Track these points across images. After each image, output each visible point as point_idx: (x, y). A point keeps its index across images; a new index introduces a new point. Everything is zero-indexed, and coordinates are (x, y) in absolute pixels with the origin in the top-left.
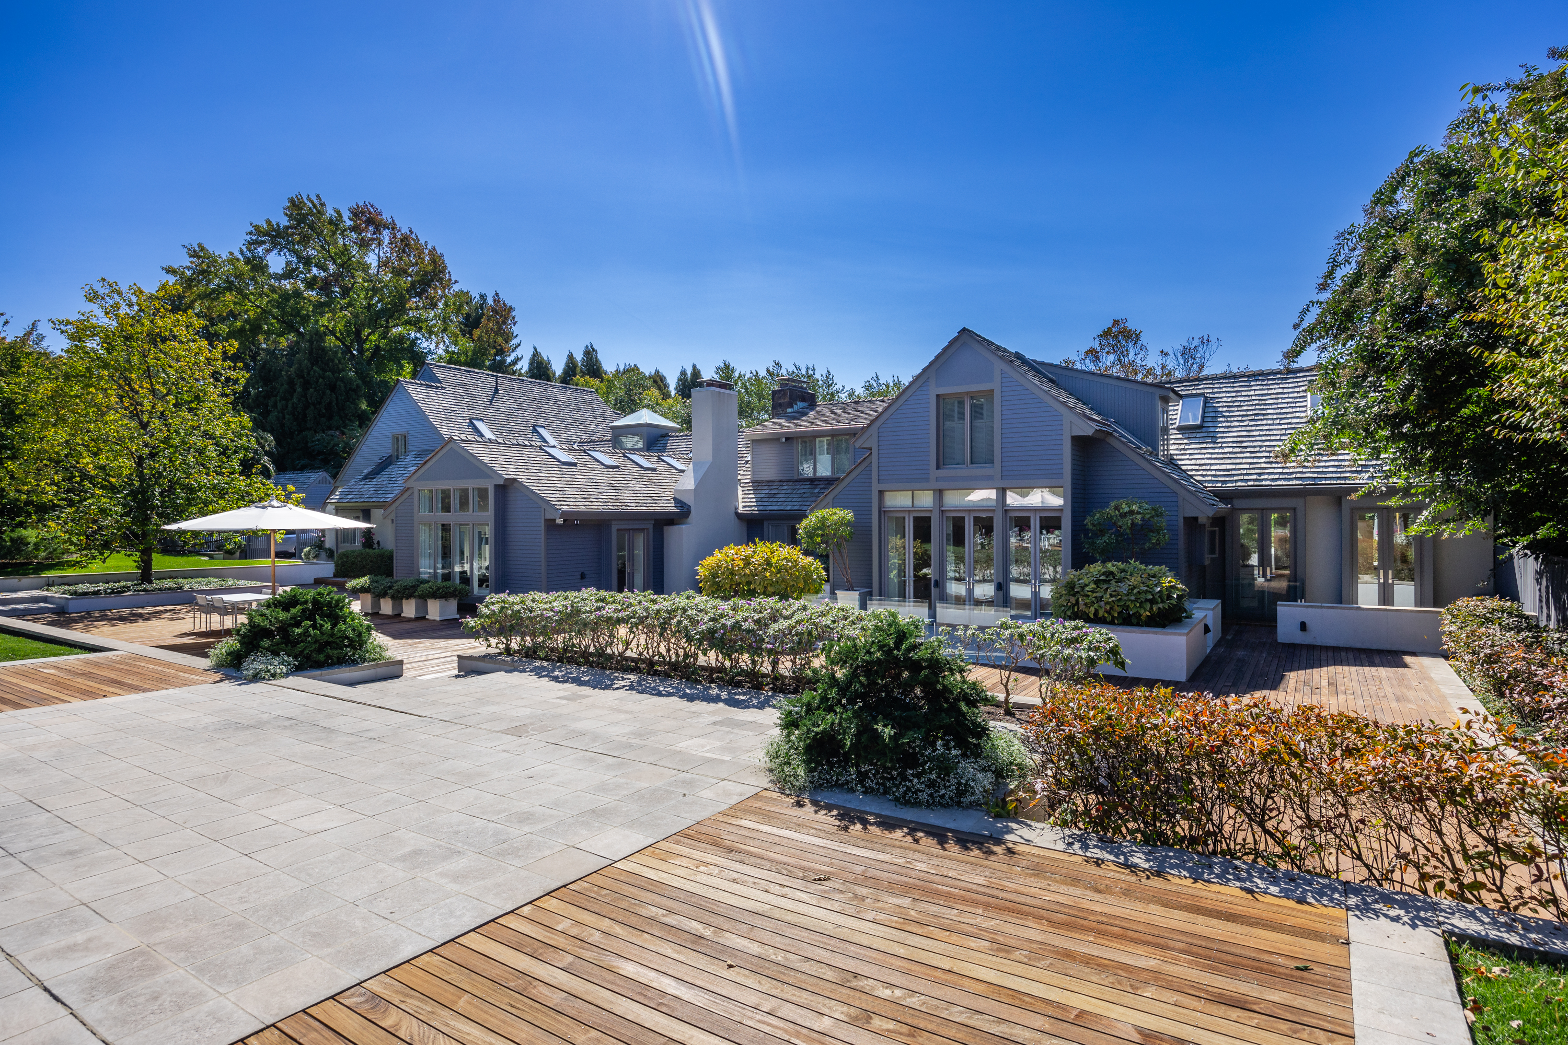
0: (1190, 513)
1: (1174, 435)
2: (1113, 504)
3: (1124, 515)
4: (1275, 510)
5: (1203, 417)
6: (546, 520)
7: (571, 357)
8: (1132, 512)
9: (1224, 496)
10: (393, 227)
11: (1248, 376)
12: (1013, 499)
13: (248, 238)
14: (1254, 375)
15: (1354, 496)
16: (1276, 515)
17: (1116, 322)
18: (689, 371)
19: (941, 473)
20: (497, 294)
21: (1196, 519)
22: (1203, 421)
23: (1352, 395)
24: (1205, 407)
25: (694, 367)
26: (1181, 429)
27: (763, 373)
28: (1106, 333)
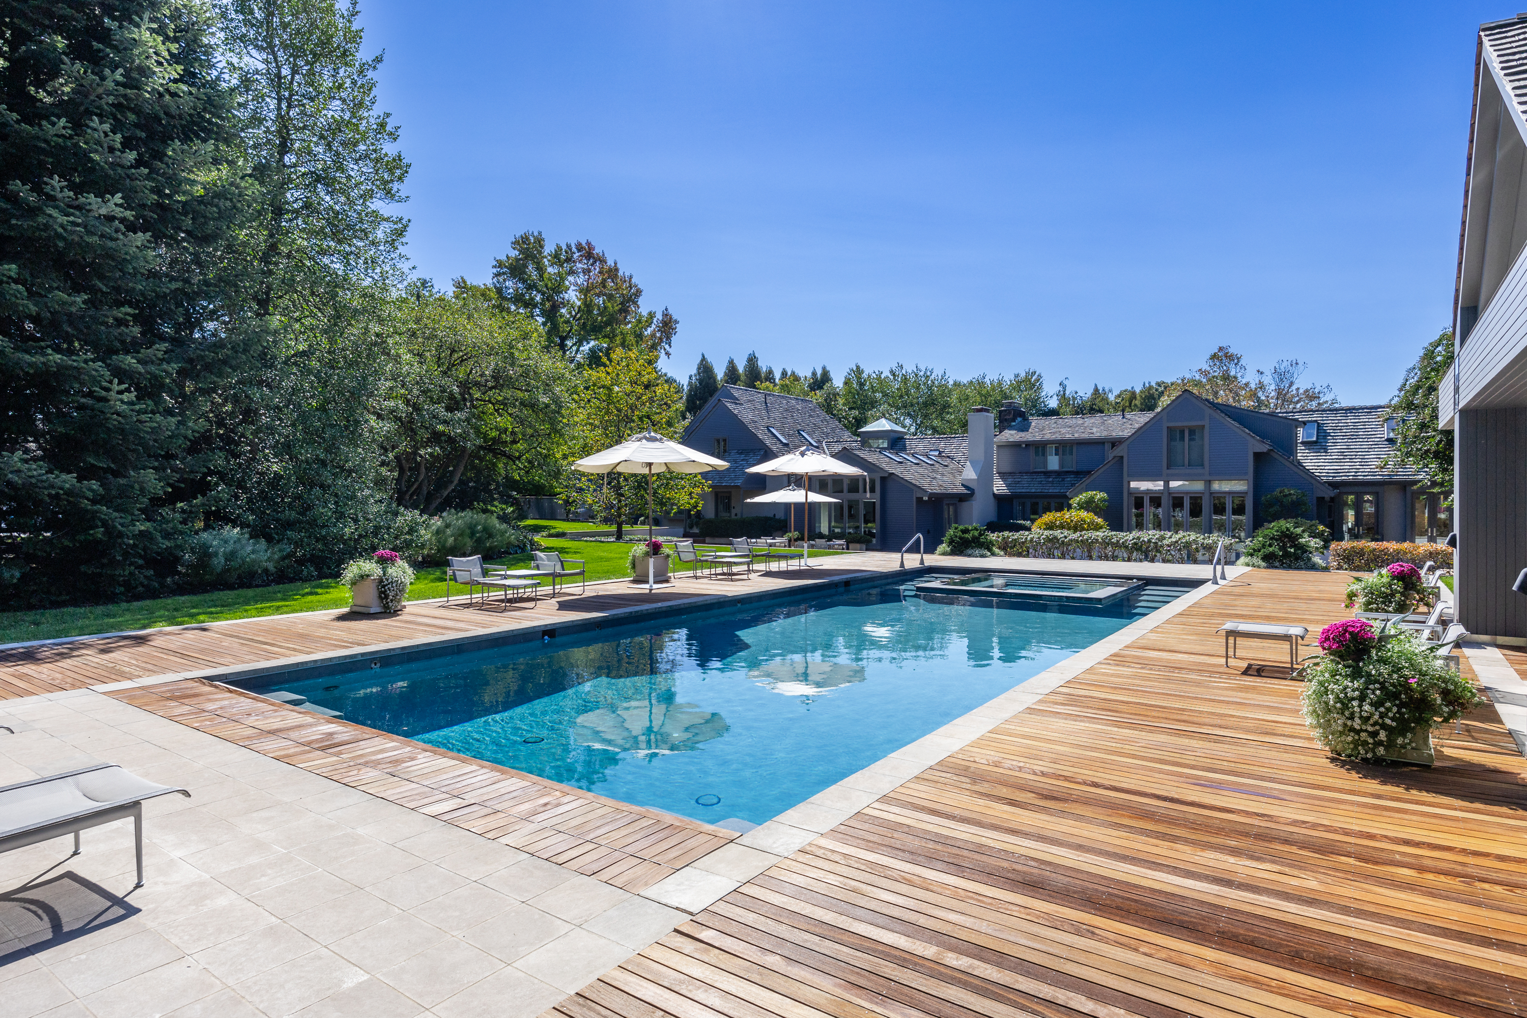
0: (1321, 495)
1: (1300, 447)
2: (1278, 490)
3: (1285, 496)
4: (1351, 493)
5: (1318, 436)
6: (917, 498)
7: (731, 362)
8: (1290, 494)
9: (1334, 485)
10: (603, 261)
11: (1346, 410)
12: (1216, 486)
13: (495, 271)
14: (1349, 409)
15: (1415, 487)
16: (1353, 497)
17: (1221, 349)
18: (819, 373)
19: (1169, 471)
20: (666, 309)
21: (1323, 498)
22: (1317, 438)
23: (1415, 442)
24: (1318, 429)
25: (824, 368)
26: (1302, 443)
27: (886, 373)
28: (1214, 357)
